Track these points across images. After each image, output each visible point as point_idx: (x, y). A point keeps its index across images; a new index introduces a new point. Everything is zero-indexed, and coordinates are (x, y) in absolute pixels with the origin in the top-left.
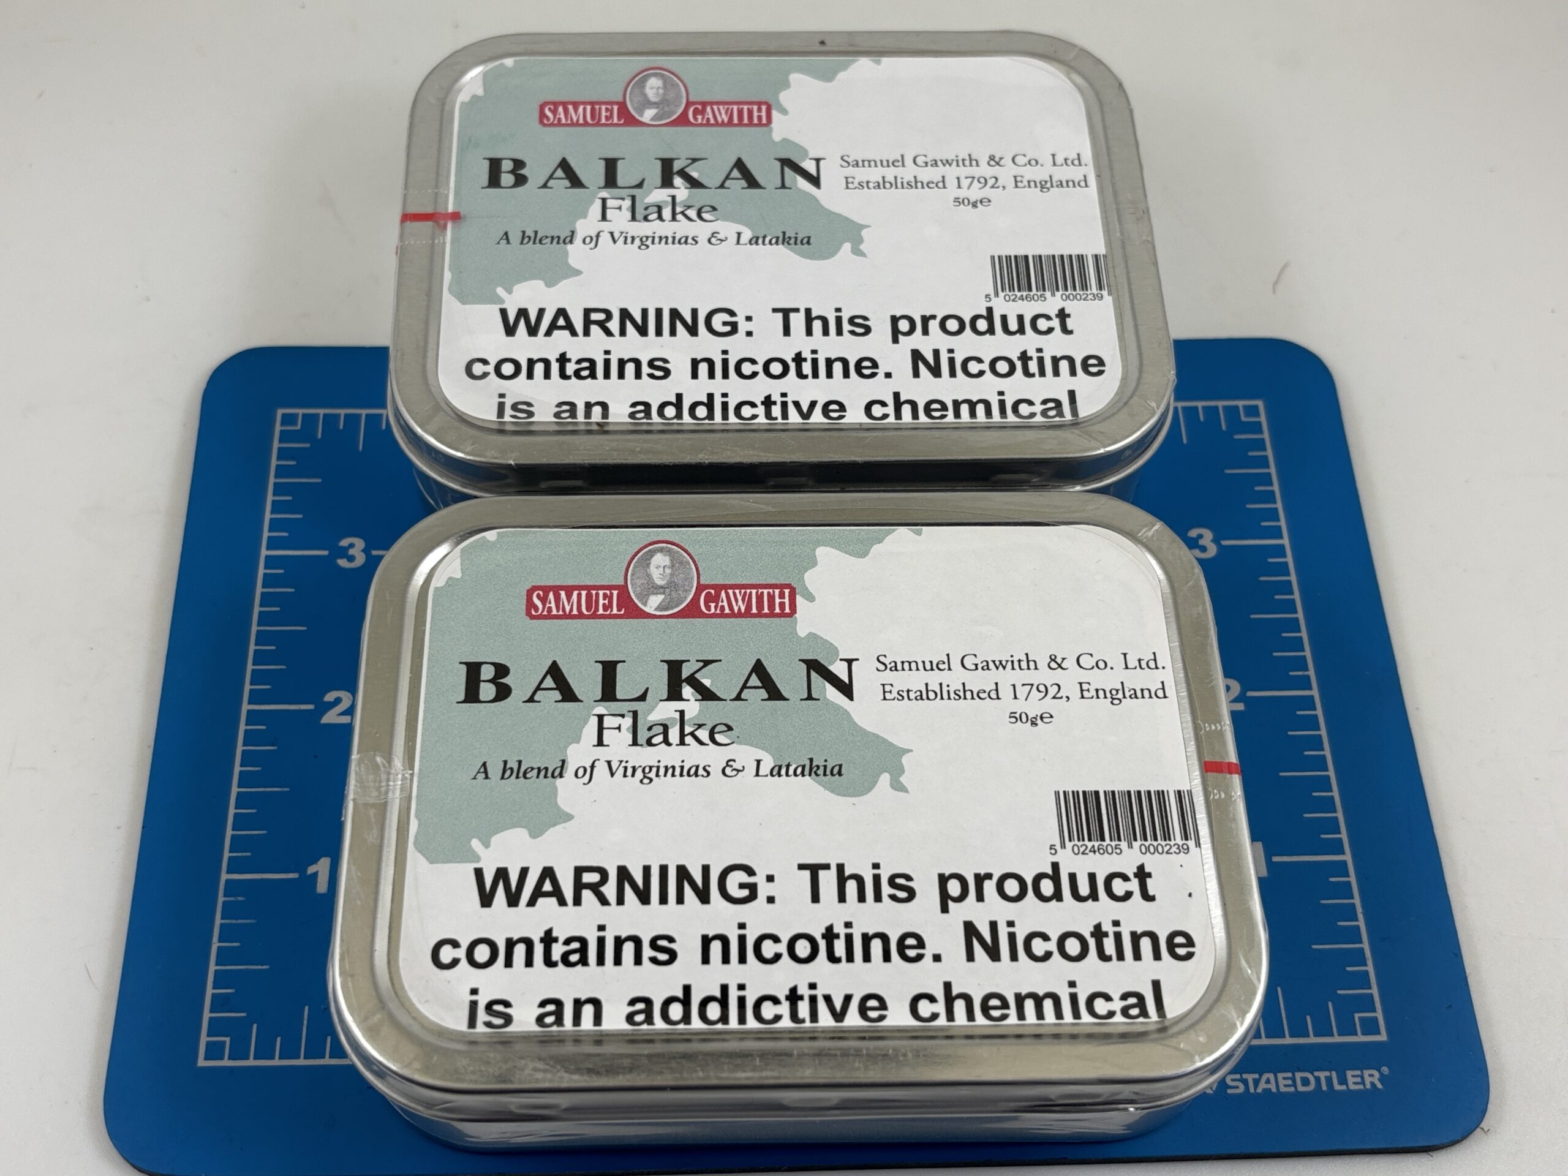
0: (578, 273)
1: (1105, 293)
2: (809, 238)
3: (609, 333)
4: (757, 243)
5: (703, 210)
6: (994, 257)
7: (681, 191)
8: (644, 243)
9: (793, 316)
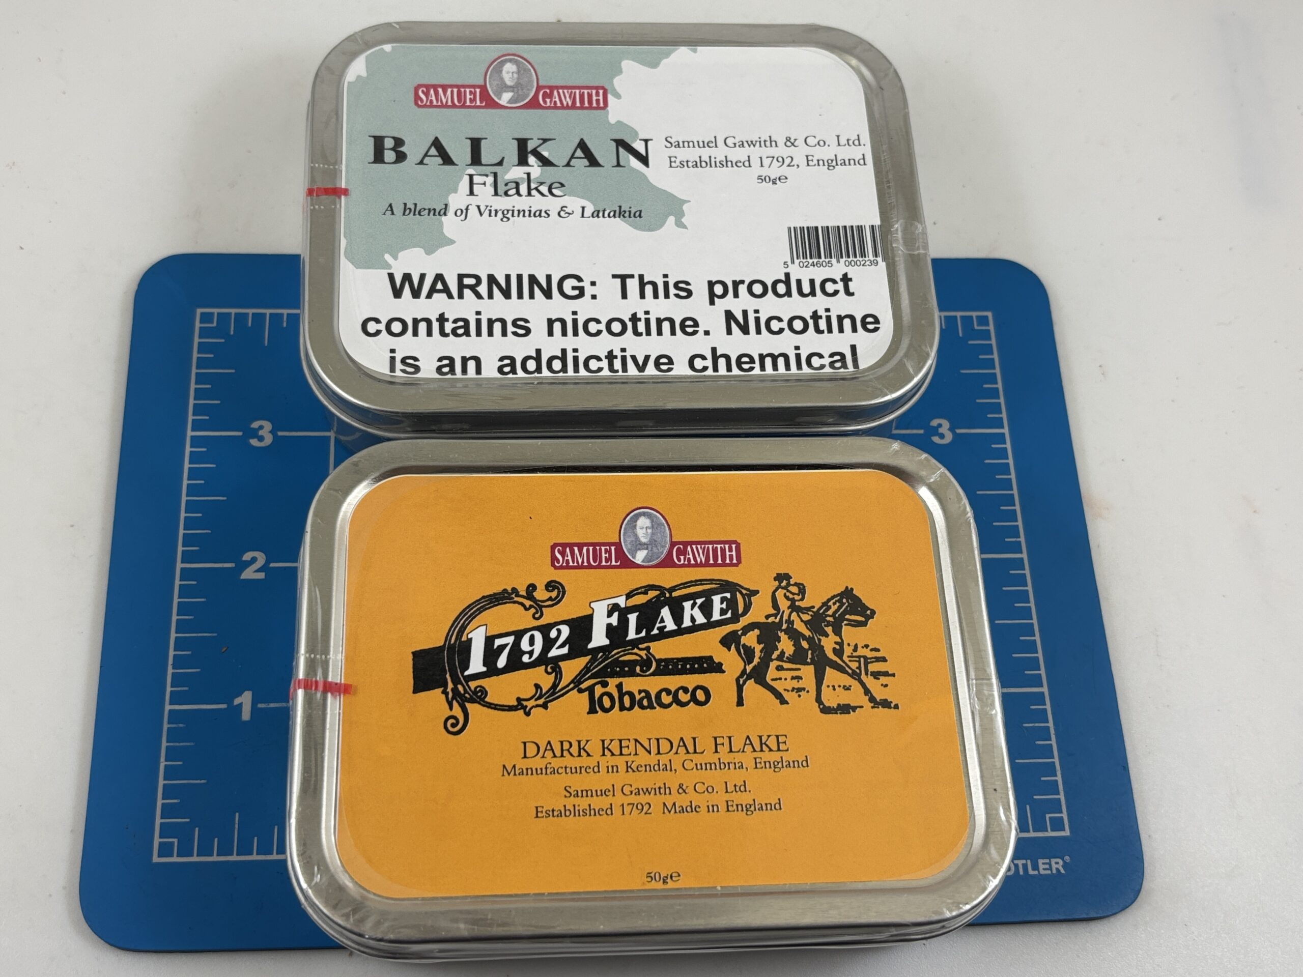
0: (452, 242)
1: (880, 259)
2: (641, 211)
3: (479, 296)
4: (598, 216)
5: (554, 186)
6: (790, 228)
7: (535, 169)
8: (506, 215)
9: (628, 281)
